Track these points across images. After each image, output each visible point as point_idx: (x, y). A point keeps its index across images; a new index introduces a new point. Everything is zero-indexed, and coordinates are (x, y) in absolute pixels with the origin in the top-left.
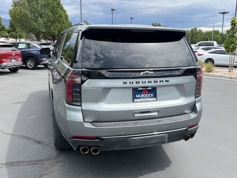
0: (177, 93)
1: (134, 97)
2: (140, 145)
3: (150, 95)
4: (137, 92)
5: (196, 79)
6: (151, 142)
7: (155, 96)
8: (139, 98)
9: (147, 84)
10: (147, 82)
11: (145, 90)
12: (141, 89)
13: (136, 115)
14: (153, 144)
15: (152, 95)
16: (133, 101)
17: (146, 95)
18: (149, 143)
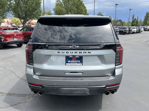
0: (99, 61)
1: (67, 62)
2: (68, 94)
3: (78, 61)
4: (68, 59)
5: (116, 52)
6: (75, 93)
7: (82, 62)
8: (69, 63)
9: (74, 54)
10: (74, 53)
11: (74, 58)
12: (72, 57)
13: (66, 74)
14: (77, 94)
15: (79, 61)
16: (66, 64)
17: (75, 61)
18: (74, 93)
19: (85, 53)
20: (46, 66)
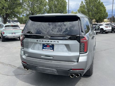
1: (43, 48)
2: (42, 71)
3: (51, 48)
4: (44, 46)
5: (80, 43)
6: (47, 71)
8: (45, 49)
10: (47, 41)
11: (48, 45)
12: (46, 44)
13: (42, 56)
14: (48, 72)
15: (52, 48)
16: (42, 50)
17: (49, 48)
19: (54, 42)
20: (30, 50)
